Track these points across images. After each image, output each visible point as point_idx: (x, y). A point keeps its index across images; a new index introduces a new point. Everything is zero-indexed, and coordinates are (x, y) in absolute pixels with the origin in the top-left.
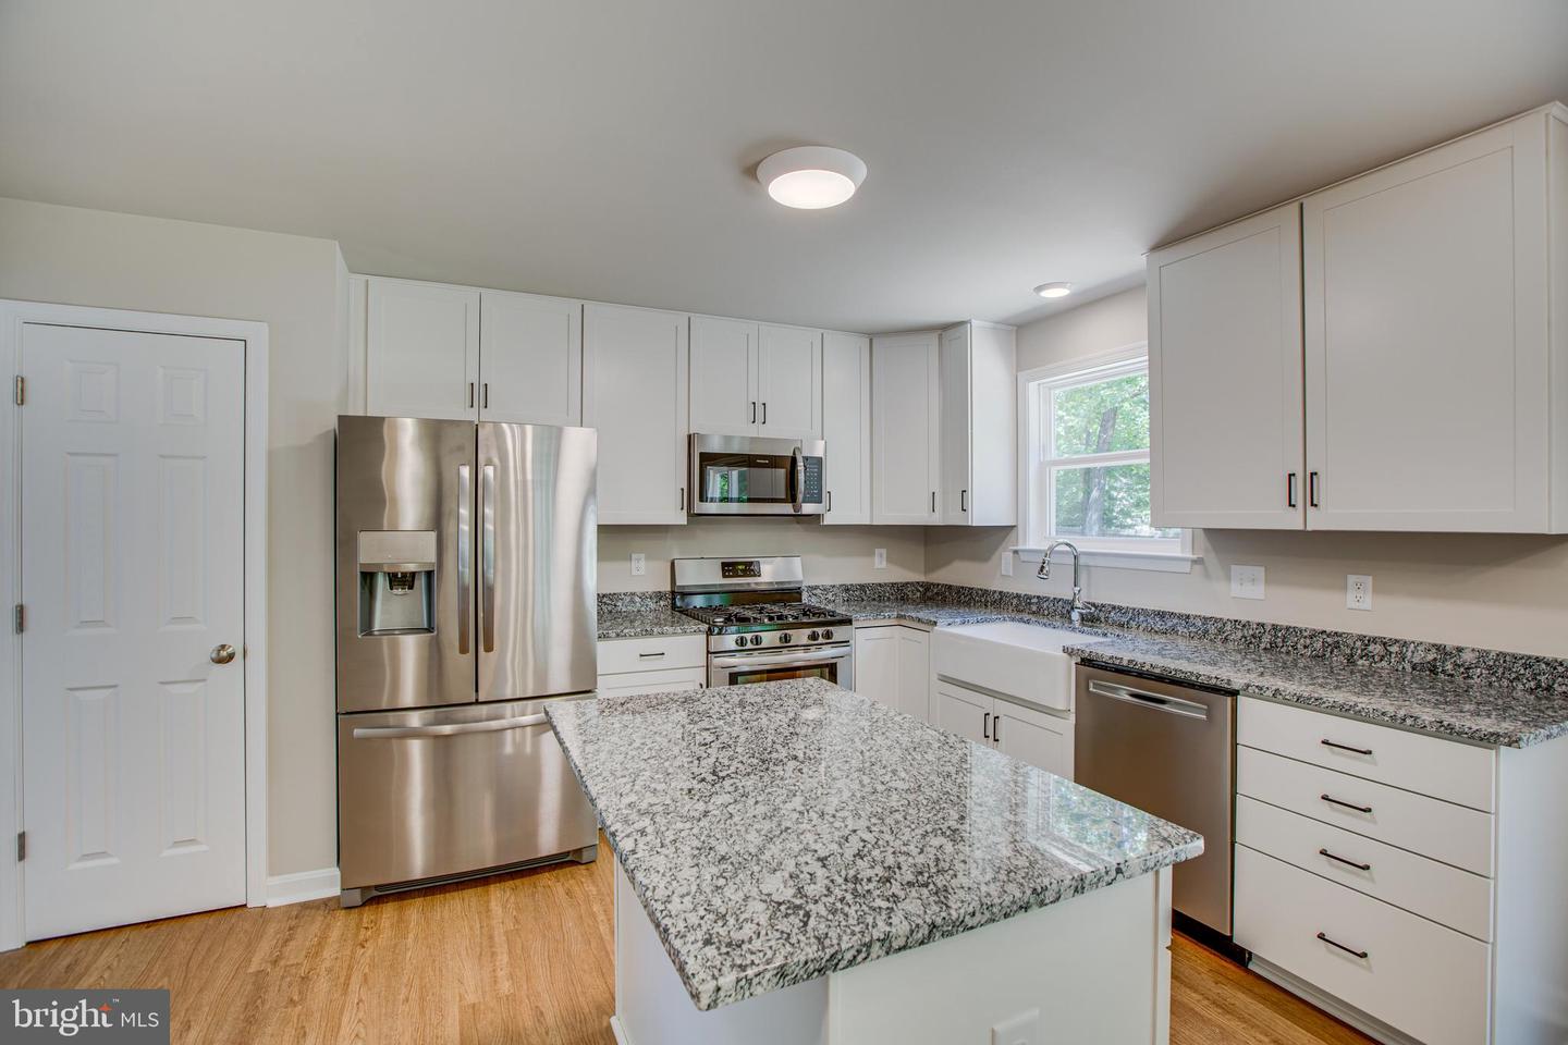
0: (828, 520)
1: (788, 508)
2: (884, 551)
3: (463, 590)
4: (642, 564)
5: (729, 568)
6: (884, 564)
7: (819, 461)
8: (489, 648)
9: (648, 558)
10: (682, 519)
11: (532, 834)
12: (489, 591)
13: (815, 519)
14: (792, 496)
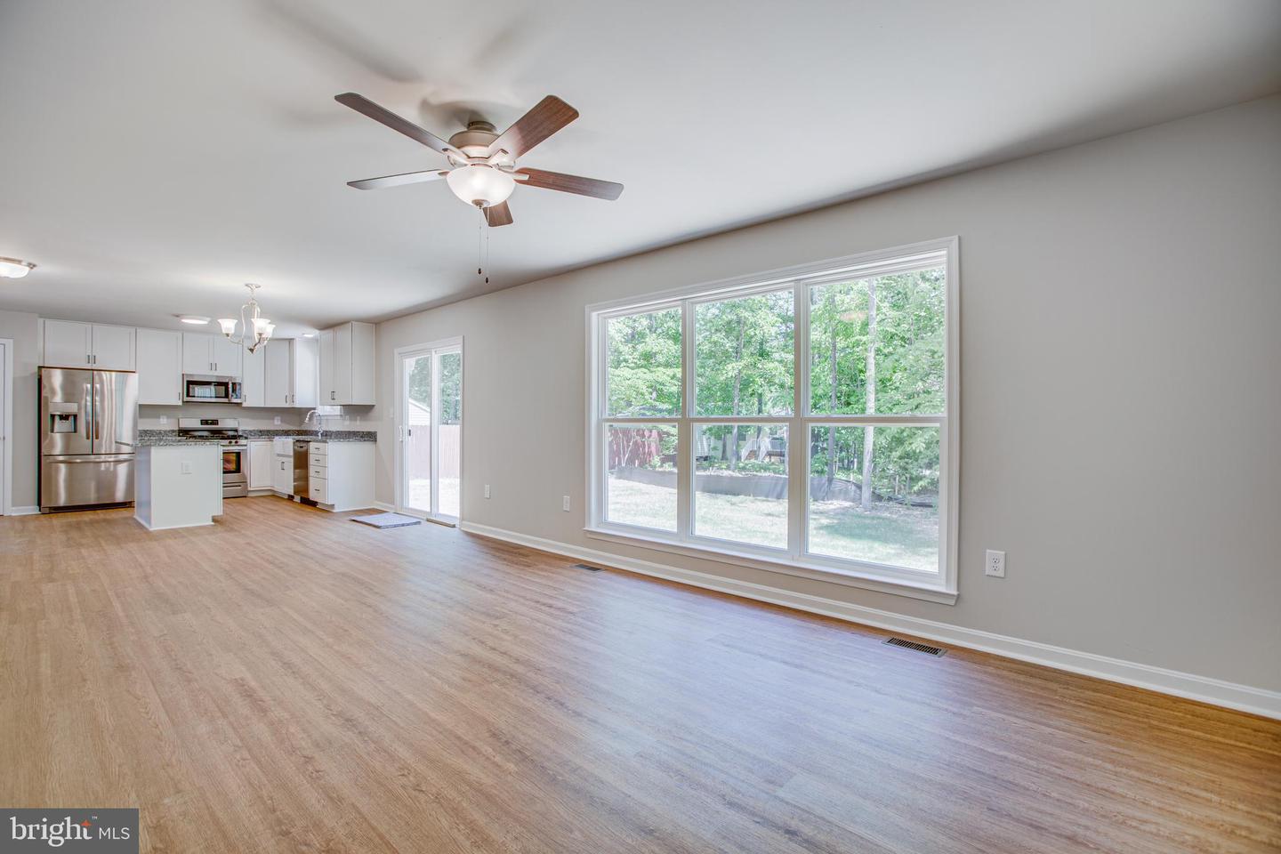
0: (244, 405)
1: (226, 400)
2: (279, 418)
3: (87, 423)
4: (165, 420)
5: (204, 422)
6: (279, 423)
7: (240, 384)
8: (97, 438)
9: (168, 418)
10: (180, 403)
11: (113, 494)
12: (97, 424)
13: (239, 404)
14: (227, 396)
